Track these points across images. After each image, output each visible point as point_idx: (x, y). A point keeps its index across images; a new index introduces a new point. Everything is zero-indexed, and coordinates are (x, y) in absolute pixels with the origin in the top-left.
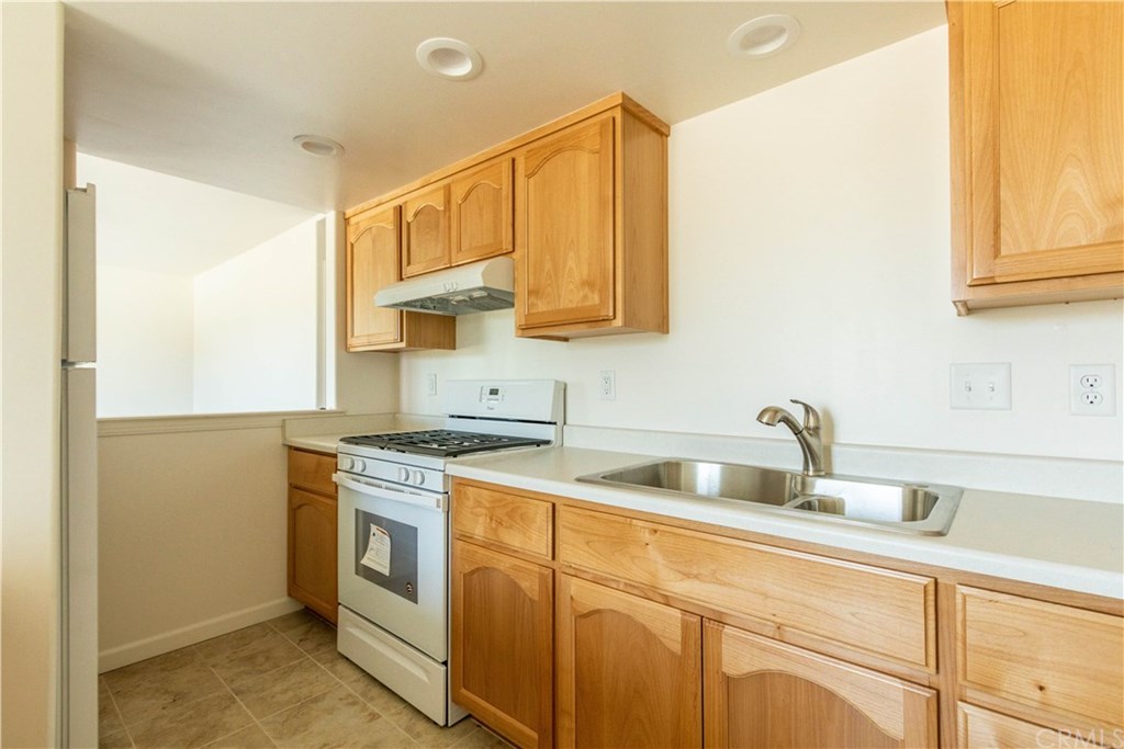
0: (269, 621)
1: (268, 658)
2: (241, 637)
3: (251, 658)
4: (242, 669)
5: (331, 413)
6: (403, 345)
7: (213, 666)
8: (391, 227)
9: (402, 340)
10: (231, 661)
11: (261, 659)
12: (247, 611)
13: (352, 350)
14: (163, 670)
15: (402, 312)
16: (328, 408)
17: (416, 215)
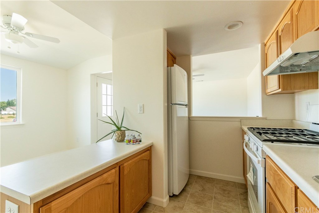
0: (237, 183)
1: (229, 193)
2: (227, 183)
3: (224, 190)
4: (221, 192)
5: (260, 118)
6: (280, 90)
7: (215, 187)
8: (275, 41)
9: (279, 88)
10: (220, 188)
11: (226, 192)
12: (231, 176)
13: (268, 94)
14: (206, 181)
15: (279, 76)
16: (259, 116)
17: (282, 31)
